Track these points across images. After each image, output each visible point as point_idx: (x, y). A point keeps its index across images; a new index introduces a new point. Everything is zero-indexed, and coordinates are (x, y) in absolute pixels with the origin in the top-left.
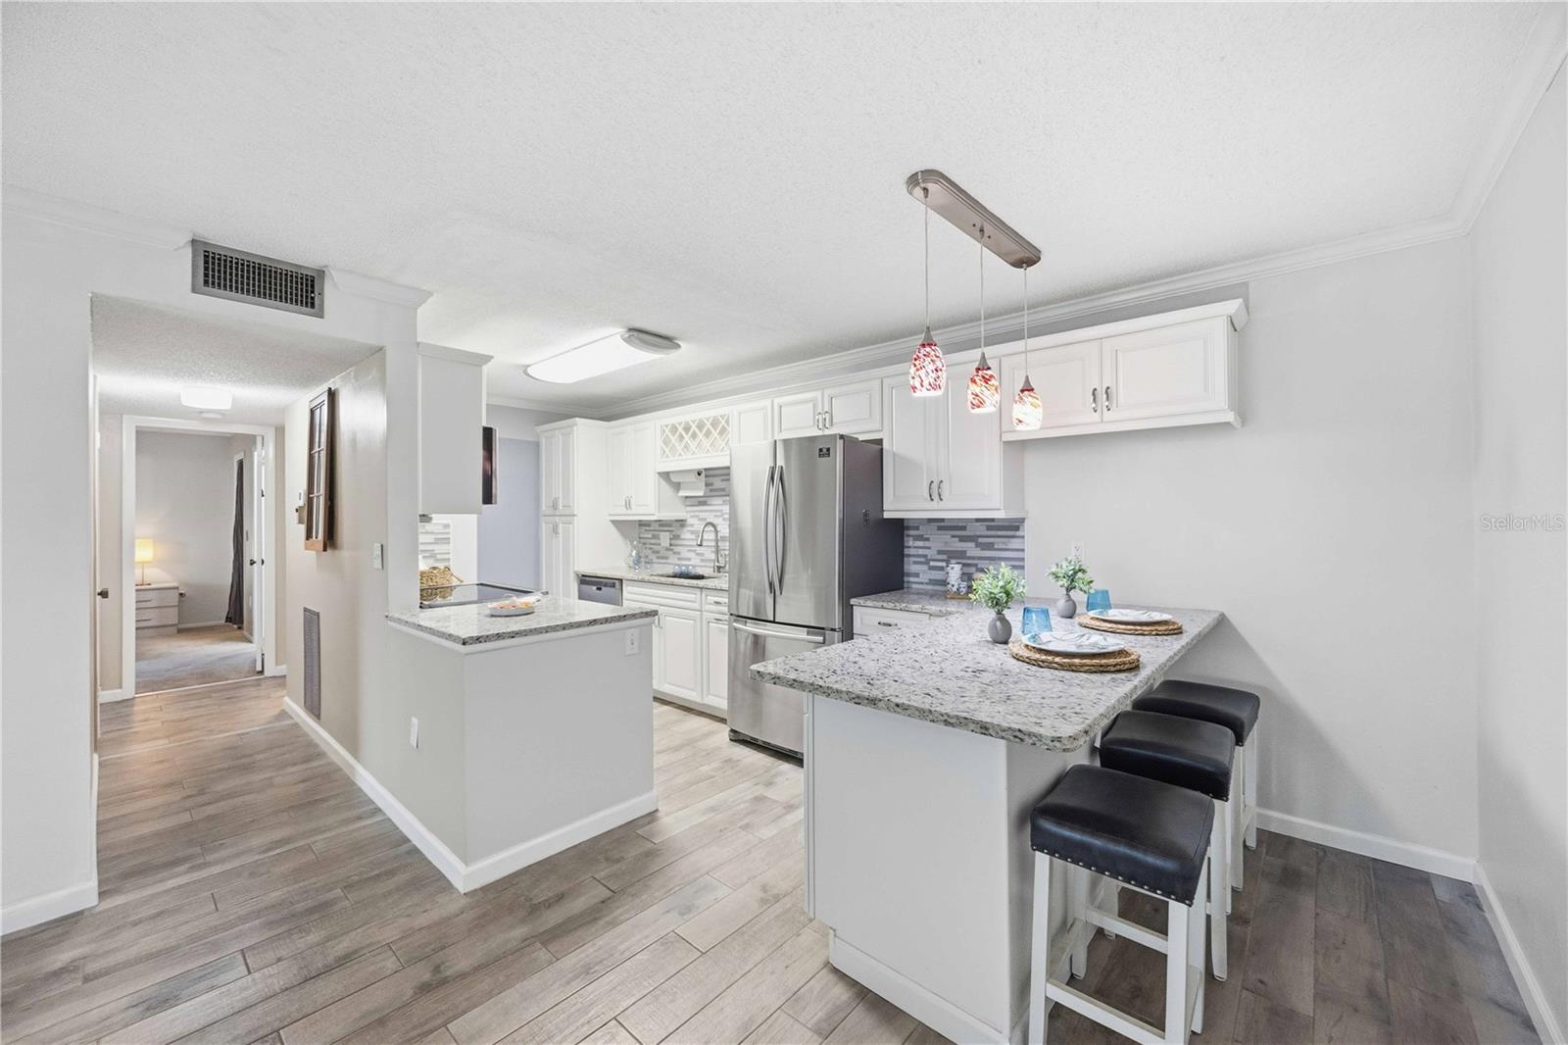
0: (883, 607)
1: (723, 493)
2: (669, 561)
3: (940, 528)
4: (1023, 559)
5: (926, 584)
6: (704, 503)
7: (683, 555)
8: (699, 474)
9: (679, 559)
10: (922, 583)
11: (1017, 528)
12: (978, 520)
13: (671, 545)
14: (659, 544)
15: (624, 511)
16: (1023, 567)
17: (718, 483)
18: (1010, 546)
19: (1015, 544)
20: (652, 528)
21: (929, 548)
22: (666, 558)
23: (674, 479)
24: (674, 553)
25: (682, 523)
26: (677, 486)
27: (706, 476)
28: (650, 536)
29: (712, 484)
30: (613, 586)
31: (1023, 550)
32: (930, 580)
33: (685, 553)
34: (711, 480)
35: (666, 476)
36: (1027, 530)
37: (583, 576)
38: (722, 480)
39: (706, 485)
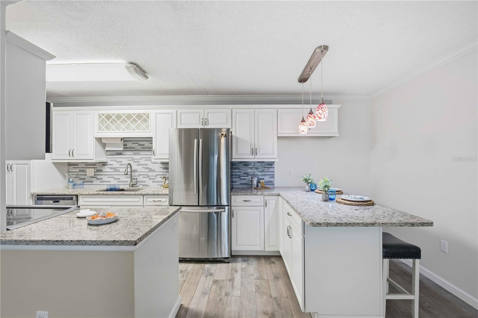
0: (245, 195)
1: (134, 149)
2: (93, 183)
3: (244, 165)
4: (274, 175)
5: (239, 185)
6: (121, 154)
7: (104, 180)
8: (122, 140)
9: (101, 182)
10: (238, 185)
11: (272, 165)
12: (258, 162)
13: (95, 175)
14: (86, 175)
15: (68, 157)
16: (274, 177)
17: (147, 144)
18: (270, 171)
19: (271, 170)
20: (78, 167)
21: (241, 172)
22: (92, 182)
23: (104, 141)
24: (98, 179)
25: (104, 164)
26: (104, 145)
27: (124, 141)
28: (78, 171)
29: (126, 145)
30: (72, 199)
31: (274, 172)
32: (240, 183)
33: (105, 178)
34: (126, 143)
35: (99, 140)
36: (275, 165)
37: (38, 195)
38: (133, 143)
39: (124, 145)
